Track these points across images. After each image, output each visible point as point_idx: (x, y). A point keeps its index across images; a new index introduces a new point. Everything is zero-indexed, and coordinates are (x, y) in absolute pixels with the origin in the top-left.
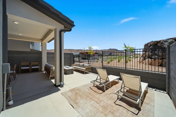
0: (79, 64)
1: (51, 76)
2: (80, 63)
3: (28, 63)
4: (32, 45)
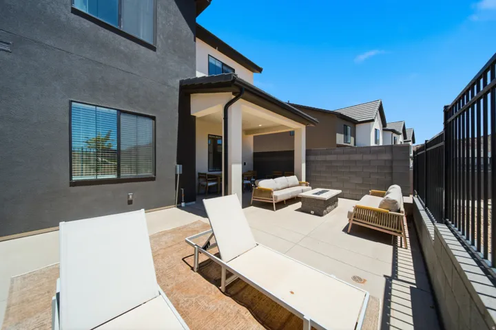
4: (346, 134)
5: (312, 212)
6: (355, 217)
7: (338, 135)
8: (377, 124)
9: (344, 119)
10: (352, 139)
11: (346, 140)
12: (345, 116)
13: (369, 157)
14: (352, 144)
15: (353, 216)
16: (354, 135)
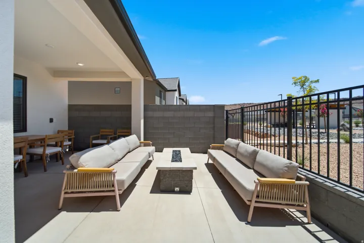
0: (238, 145)
1: (66, 193)
2: (242, 144)
3: (111, 131)
4: (161, 97)
5: (177, 189)
6: (258, 197)
7: (156, 97)
8: (177, 94)
9: (159, 85)
10: (164, 101)
11: (161, 102)
12: (160, 83)
13: (201, 114)
14: (164, 104)
15: (255, 196)
16: (165, 99)
